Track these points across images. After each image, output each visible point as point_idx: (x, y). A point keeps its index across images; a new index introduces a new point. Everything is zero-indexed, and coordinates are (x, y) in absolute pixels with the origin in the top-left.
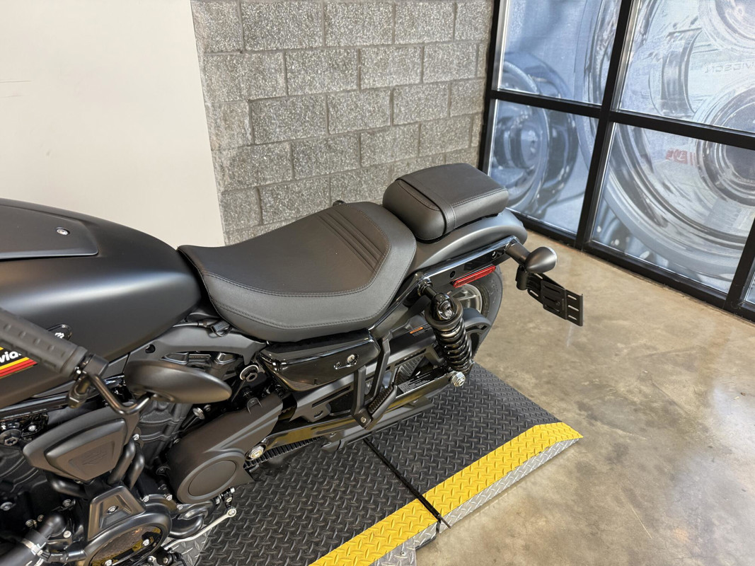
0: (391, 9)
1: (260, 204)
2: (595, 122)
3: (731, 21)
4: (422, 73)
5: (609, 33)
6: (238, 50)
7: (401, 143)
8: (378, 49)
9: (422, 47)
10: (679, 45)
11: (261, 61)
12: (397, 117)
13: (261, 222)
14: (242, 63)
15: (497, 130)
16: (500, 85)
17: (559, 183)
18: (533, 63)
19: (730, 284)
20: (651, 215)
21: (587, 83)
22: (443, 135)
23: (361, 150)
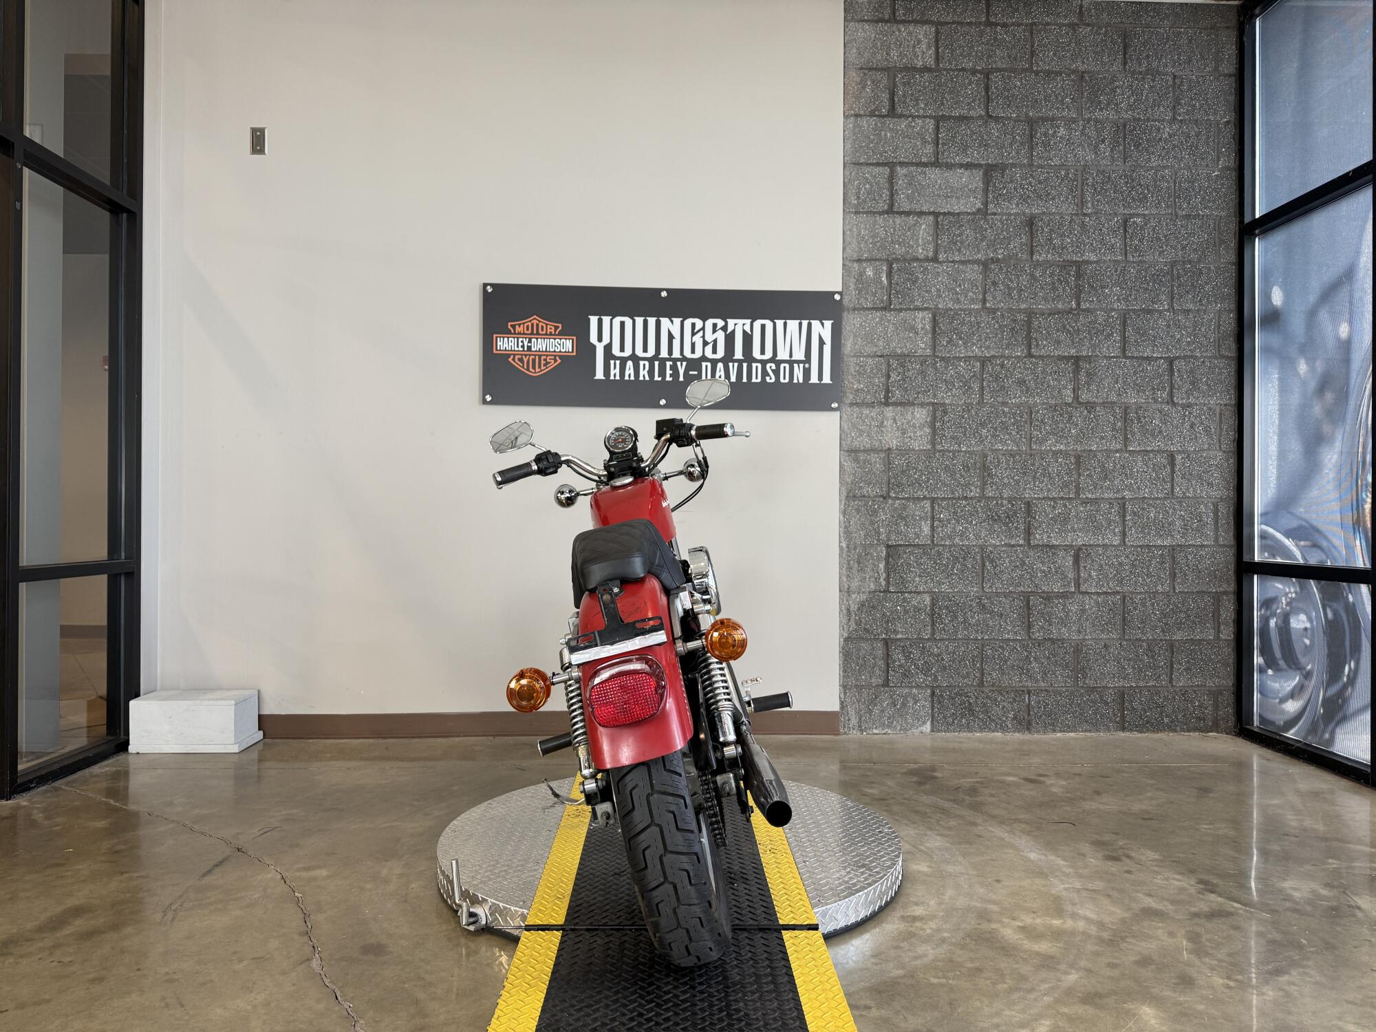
0: (1073, 460)
1: (887, 660)
2: (1369, 590)
4: (1124, 534)
6: (882, 496)
7: (1093, 616)
8: (1057, 503)
9: (1122, 503)
11: (905, 508)
12: (1085, 582)
13: (886, 683)
14: (883, 509)
15: (1261, 616)
16: (1257, 555)
17: (1345, 687)
18: (1294, 524)
21: (1358, 542)
22: (1164, 615)
23: (1029, 618)
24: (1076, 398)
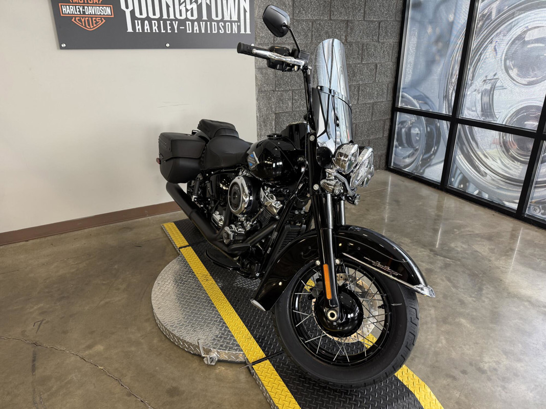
2: (449, 123)
3: (512, 75)
4: (358, 99)
5: (454, 79)
6: (273, 90)
9: (359, 87)
10: (488, 87)
11: (282, 95)
14: (274, 96)
15: (398, 127)
16: (400, 105)
17: (431, 155)
18: (417, 94)
19: (517, 205)
20: (479, 171)
21: (445, 104)
22: (368, 130)
24: (346, 40)
